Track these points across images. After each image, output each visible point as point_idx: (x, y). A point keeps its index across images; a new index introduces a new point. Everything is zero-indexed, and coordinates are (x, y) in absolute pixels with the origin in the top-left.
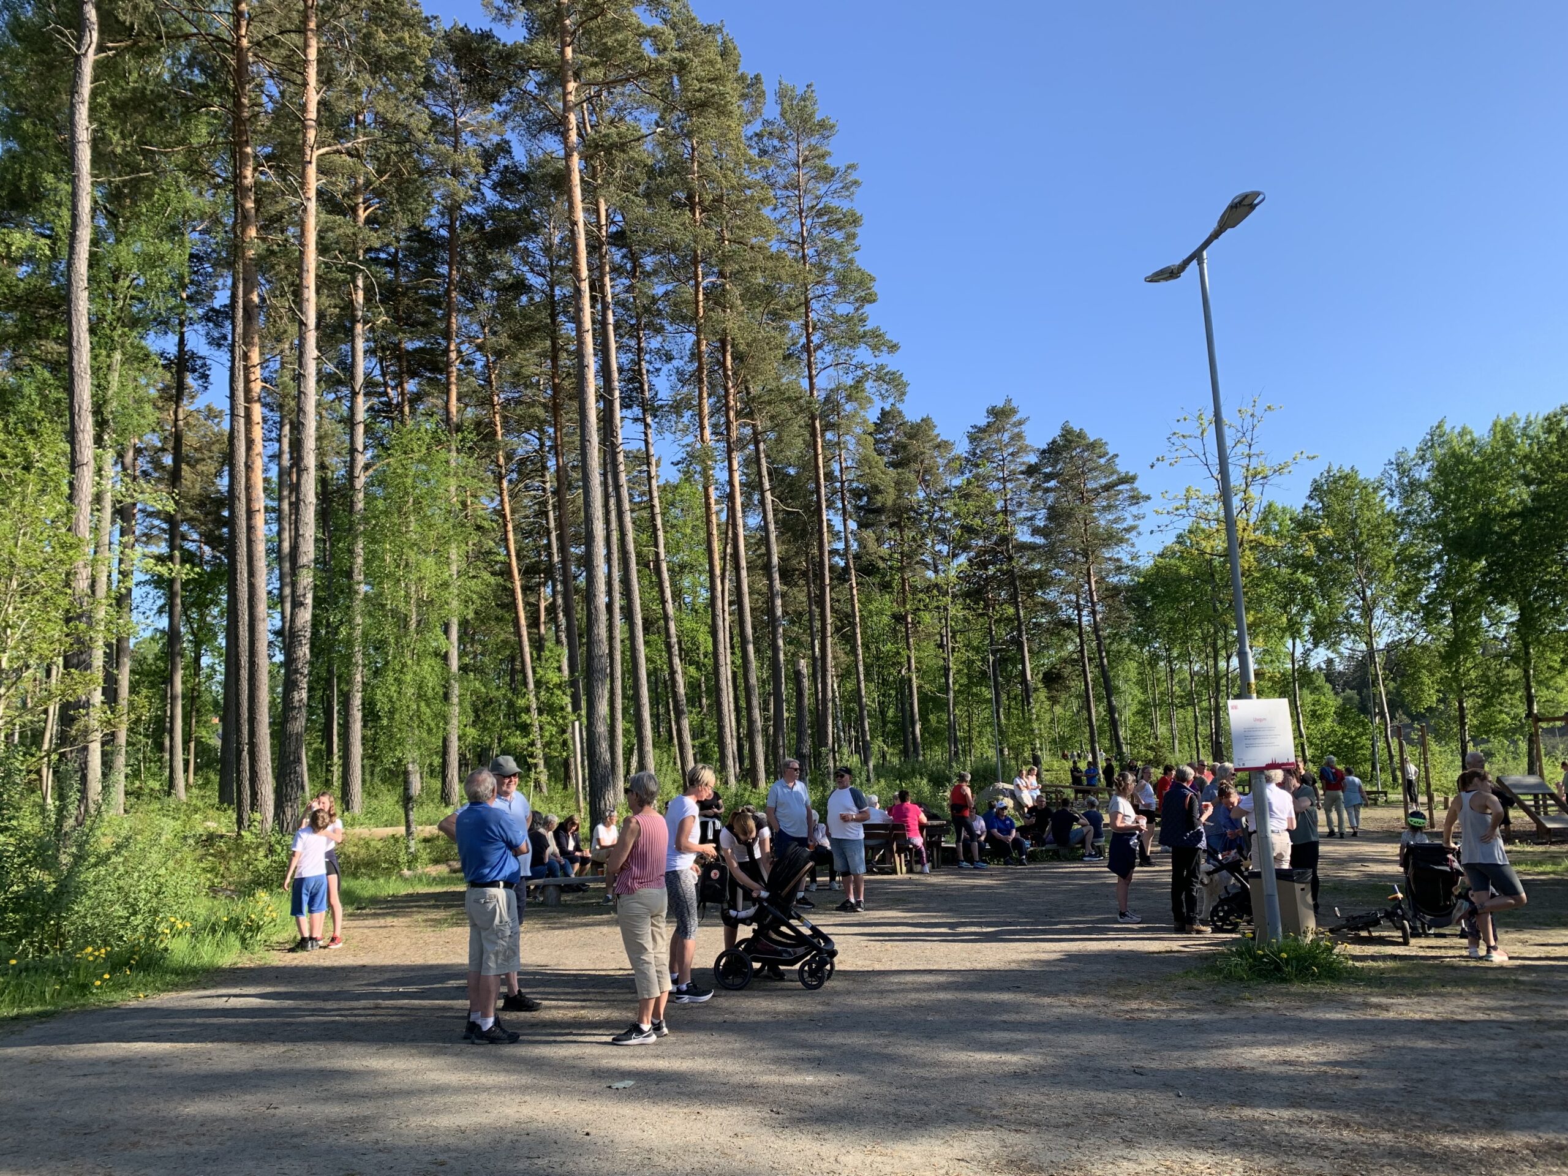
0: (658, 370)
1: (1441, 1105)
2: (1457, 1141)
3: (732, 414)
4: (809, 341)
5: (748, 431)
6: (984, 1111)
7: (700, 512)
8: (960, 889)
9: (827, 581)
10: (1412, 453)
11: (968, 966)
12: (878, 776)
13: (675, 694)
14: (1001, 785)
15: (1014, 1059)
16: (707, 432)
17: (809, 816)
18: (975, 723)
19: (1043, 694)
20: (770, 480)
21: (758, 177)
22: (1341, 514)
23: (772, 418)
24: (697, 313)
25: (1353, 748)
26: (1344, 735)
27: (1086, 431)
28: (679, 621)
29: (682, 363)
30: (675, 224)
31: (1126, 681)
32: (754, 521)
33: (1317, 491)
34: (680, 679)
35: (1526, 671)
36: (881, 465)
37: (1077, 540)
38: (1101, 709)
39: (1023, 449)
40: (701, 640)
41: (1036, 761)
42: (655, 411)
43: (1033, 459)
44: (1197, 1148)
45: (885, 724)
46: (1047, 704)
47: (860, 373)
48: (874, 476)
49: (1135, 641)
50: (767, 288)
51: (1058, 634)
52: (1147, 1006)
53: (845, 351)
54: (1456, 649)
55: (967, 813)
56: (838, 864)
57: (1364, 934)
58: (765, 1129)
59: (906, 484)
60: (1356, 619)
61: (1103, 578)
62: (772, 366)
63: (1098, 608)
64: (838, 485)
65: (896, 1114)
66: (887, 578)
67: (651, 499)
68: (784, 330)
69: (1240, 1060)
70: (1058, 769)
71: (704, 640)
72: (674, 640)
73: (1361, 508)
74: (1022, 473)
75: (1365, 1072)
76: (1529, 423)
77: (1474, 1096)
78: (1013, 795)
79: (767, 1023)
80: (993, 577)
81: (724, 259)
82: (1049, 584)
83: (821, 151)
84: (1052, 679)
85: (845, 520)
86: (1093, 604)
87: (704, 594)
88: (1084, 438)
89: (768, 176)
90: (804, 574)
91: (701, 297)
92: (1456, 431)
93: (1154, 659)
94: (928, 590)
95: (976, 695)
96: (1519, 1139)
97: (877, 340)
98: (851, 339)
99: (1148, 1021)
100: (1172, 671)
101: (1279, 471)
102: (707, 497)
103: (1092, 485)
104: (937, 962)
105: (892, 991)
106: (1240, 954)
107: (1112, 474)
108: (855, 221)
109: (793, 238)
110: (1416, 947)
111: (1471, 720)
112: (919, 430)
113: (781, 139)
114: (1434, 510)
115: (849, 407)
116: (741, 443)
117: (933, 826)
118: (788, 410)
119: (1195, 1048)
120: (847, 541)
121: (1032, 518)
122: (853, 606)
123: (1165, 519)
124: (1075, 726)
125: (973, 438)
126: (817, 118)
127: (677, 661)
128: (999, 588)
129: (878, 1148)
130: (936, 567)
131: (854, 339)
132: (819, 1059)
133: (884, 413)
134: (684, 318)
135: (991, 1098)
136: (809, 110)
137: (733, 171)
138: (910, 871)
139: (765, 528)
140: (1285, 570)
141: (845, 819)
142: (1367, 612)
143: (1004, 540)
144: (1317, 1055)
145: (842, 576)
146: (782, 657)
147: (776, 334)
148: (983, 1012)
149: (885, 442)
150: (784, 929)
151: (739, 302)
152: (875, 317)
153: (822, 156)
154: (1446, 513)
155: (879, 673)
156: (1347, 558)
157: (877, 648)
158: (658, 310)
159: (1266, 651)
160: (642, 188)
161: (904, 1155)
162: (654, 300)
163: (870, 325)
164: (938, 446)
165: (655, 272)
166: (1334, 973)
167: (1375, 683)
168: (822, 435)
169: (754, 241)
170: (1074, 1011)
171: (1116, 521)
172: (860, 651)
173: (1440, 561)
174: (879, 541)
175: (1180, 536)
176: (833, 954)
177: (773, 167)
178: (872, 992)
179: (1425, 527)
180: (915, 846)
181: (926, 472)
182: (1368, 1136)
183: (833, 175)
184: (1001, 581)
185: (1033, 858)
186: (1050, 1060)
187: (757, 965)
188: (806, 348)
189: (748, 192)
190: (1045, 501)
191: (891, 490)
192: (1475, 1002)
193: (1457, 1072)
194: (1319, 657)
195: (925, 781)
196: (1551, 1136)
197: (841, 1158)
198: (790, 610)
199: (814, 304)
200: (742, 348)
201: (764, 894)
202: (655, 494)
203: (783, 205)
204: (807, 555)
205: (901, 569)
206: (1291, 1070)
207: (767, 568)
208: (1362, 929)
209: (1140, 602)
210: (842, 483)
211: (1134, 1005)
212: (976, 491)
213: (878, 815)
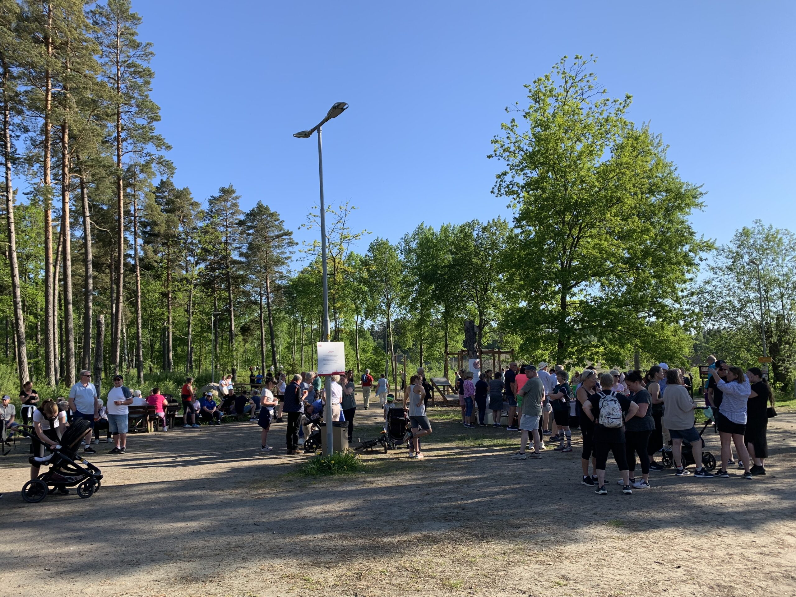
0: (18, 136)
1: (385, 524)
2: (390, 539)
3: (66, 169)
4: (119, 135)
5: (77, 181)
6: (173, 553)
7: (42, 224)
8: (182, 439)
9: (122, 271)
10: (411, 236)
11: (179, 478)
12: (145, 380)
13: (18, 332)
14: (213, 384)
15: (194, 525)
16: (49, 178)
17: (96, 403)
18: (204, 351)
19: (240, 338)
20: (90, 211)
21: (91, 36)
22: (381, 260)
23: (93, 175)
24: (47, 107)
25: (378, 365)
26: (376, 360)
27: (269, 206)
28: (23, 288)
29: (34, 134)
30: (34, 52)
31: (282, 332)
32: (79, 233)
33: (372, 248)
34: (21, 322)
35: (446, 333)
36: (159, 210)
37: (262, 261)
38: (269, 345)
39: (237, 212)
40: (39, 300)
41: (234, 371)
42: (14, 161)
43: (242, 218)
44: (277, 557)
45: (152, 352)
46: (242, 343)
47: (148, 158)
48: (154, 216)
49: (287, 313)
50: (94, 101)
51: (250, 308)
52: (267, 491)
53: (140, 145)
54: (421, 322)
55: (190, 399)
56: (112, 429)
57: (370, 449)
58: (39, 580)
59: (172, 222)
60: (384, 308)
61: (273, 281)
62: (95, 145)
63: (270, 295)
64: (133, 218)
65: (122, 562)
66: (159, 273)
67: (8, 213)
68: (103, 126)
69: (305, 513)
70: (243, 375)
71: (40, 299)
72: (19, 299)
73: (389, 258)
74: (236, 224)
75: (358, 513)
76: (454, 228)
77: (400, 519)
78: (218, 389)
79: (52, 519)
80: (218, 276)
81: (66, 79)
82: (247, 282)
83: (132, 31)
84: (245, 330)
85: (135, 238)
86: (268, 294)
87: (42, 273)
88: (268, 210)
89: (98, 38)
90: (109, 266)
91: (50, 98)
92: (428, 228)
93: (295, 322)
94: (181, 280)
95: (205, 337)
96: (414, 535)
97: (159, 142)
98: (144, 139)
99: (267, 499)
100: (303, 328)
101: (356, 237)
102: (46, 216)
103: (270, 234)
104: (162, 478)
105: (133, 495)
106: (314, 463)
107: (281, 230)
108: (150, 75)
109: (112, 76)
110: (390, 454)
111: (425, 354)
112: (182, 194)
113: (107, 19)
114: (417, 261)
115: (141, 176)
116: (72, 187)
117: (170, 406)
118: (103, 172)
119: (285, 510)
120: (136, 250)
121: (240, 248)
122: (137, 286)
123: (304, 255)
124: (255, 354)
125: (211, 203)
126: (131, 12)
127: (20, 312)
128: (220, 282)
129: (108, 582)
130: (187, 269)
131: (146, 139)
132: (81, 537)
133: (162, 183)
134: (37, 109)
135: (178, 546)
136: (126, 6)
137: (76, 30)
138: (156, 430)
139: (85, 238)
140: (356, 283)
141: (117, 403)
142: (388, 305)
143: (225, 257)
144: (340, 507)
145: (133, 269)
146: (91, 312)
147: (98, 128)
148: (183, 502)
149: (162, 198)
150: (70, 466)
151: (75, 106)
152: (158, 129)
153: (133, 34)
154: (421, 263)
155: (151, 324)
156: (382, 280)
157: (151, 311)
158: (20, 100)
159: (346, 320)
160: (14, 25)
161: (123, 583)
162: (17, 94)
163: (156, 133)
164: (192, 204)
165: (19, 77)
166: (354, 468)
167: (389, 336)
168: (124, 189)
169: (87, 72)
170: (230, 497)
171: (281, 253)
172: (140, 312)
173: (418, 284)
174: (155, 252)
175: (311, 264)
176: (101, 477)
177: (101, 33)
178: (121, 496)
179: (413, 269)
180: (160, 417)
181: (184, 217)
182: (354, 542)
183: (138, 46)
184: (222, 279)
185: (224, 421)
186: (213, 523)
187: (51, 487)
188: (117, 139)
189: (85, 44)
190: (247, 239)
191: (163, 225)
192: (408, 477)
193: (395, 508)
194: (368, 324)
195: (171, 383)
196: (426, 533)
197: (85, 590)
198: (99, 286)
199: (123, 116)
200: (76, 132)
201: (58, 447)
202: (11, 210)
203: (107, 56)
204: (111, 256)
205: (167, 268)
206: (326, 515)
207: (85, 261)
208: (369, 447)
209: (291, 294)
210: (135, 217)
211: (261, 491)
212: (211, 230)
213: (139, 401)
